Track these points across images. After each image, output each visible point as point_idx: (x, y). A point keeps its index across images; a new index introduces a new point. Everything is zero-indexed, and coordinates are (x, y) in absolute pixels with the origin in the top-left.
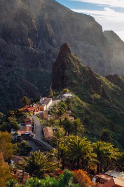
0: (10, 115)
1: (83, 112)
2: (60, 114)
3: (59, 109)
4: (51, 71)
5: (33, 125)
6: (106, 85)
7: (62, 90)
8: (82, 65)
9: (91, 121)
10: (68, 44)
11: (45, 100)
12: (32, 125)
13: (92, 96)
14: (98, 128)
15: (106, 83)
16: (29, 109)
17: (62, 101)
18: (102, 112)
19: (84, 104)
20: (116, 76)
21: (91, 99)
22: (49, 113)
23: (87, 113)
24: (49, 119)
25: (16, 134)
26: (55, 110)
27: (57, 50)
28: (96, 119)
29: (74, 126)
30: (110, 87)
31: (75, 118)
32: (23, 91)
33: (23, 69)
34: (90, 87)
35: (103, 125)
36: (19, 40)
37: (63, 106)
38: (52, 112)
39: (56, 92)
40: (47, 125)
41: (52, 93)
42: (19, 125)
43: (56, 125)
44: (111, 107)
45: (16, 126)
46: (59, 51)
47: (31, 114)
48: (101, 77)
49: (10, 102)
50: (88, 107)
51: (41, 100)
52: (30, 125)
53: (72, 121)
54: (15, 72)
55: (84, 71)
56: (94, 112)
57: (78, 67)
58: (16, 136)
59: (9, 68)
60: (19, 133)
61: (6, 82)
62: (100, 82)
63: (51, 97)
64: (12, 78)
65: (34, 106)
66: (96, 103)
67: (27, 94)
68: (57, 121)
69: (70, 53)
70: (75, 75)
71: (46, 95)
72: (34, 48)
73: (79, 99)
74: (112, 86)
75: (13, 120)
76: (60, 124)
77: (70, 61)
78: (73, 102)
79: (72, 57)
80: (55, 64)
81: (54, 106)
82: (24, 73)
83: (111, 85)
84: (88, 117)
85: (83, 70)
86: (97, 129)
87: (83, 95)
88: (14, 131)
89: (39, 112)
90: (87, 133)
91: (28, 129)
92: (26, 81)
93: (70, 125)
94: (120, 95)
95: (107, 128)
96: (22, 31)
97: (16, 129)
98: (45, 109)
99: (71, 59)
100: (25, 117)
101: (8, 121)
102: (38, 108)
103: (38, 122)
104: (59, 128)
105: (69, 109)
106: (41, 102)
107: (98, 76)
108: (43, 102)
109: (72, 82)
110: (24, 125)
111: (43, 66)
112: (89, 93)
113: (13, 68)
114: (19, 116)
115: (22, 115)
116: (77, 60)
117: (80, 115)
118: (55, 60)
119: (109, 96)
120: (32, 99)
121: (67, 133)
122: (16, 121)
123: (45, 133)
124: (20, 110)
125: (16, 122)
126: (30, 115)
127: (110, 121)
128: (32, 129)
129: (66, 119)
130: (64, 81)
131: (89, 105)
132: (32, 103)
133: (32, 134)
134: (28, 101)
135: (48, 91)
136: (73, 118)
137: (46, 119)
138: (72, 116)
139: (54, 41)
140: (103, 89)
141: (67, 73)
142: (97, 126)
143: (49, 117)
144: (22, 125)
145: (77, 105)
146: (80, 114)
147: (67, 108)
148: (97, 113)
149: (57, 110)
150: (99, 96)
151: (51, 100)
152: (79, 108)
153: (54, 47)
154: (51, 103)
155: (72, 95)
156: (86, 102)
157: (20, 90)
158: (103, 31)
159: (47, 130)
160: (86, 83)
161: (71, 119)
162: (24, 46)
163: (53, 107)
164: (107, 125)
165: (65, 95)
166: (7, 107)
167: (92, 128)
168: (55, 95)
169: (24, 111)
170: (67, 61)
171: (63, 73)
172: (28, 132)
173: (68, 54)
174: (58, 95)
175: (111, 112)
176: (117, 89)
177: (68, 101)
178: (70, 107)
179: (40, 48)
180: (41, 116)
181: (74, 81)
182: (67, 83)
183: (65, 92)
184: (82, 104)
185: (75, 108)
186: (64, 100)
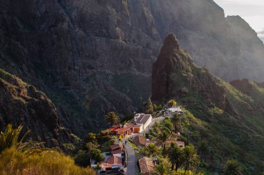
0: (90, 140)
1: (197, 134)
2: (164, 138)
3: (162, 130)
4: (150, 74)
5: (124, 155)
6: (232, 95)
7: (166, 103)
8: (195, 65)
9: (210, 148)
10: (175, 36)
11: (142, 117)
12: (122, 155)
13: (211, 111)
14: (220, 159)
15: (232, 92)
16: (117, 130)
17: (167, 118)
18: (226, 134)
19: (200, 123)
20: (246, 81)
21: (210, 116)
22: (147, 137)
23: (204, 135)
24: (147, 144)
25: (99, 168)
26: (156, 132)
27: (159, 45)
28: (218, 144)
29: (184, 155)
30: (237, 98)
31: (186, 144)
32: (109, 104)
33: (108, 71)
34: (207, 98)
35: (228, 153)
36: (104, 30)
37: (167, 125)
38: (152, 134)
39: (157, 105)
40: (145, 155)
41: (151, 106)
42: (103, 155)
43: (158, 154)
44: (238, 127)
45: (99, 156)
46: (162, 45)
47: (120, 137)
48: (224, 82)
49: (90, 120)
50: (206, 127)
51: (135, 117)
52: (119, 155)
53: (182, 149)
54: (98, 76)
55: (199, 75)
56: (214, 134)
57: (190, 68)
58: (99, 171)
59: (88, 70)
60: (103, 166)
61: (84, 90)
62: (222, 90)
63: (150, 113)
64: (93, 85)
65: (125, 126)
66: (216, 121)
67: (114, 108)
68: (160, 148)
69: (178, 48)
70: (185, 80)
71: (143, 109)
72: (125, 41)
73: (192, 116)
74: (240, 96)
75: (93, 147)
76: (164, 153)
77: (178, 59)
78: (183, 120)
79: (181, 54)
80: (156, 65)
81: (155, 126)
82: (110, 77)
83: (238, 95)
84: (205, 141)
85: (197, 72)
86: (219, 161)
87: (197, 109)
88: (96, 163)
89: (133, 135)
90: (204, 166)
91: (116, 160)
92: (113, 89)
93: (180, 154)
94: (252, 108)
95: (234, 158)
96: (108, 18)
97: (99, 160)
98: (141, 130)
99: (179, 57)
100: (112, 143)
101: (86, 149)
102: (132, 129)
103: (131, 149)
104: (163, 159)
105: (176, 130)
106: (135, 120)
107: (218, 81)
108: (139, 119)
109: (180, 91)
110: (111, 154)
111: (139, 68)
112: (206, 106)
113: (94, 70)
114: (103, 141)
115: (107, 139)
116: (189, 58)
117: (194, 140)
118: (156, 59)
119: (236, 111)
120: (123, 116)
121: (175, 167)
122: (99, 148)
123: (141, 166)
124: (104, 132)
125: (99, 150)
126: (119, 140)
127: (238, 147)
128: (123, 161)
129: (172, 145)
130: (169, 89)
131: (206, 124)
132: (122, 121)
133: (122, 168)
134: (116, 118)
135: (146, 104)
136: (183, 144)
137: (144, 146)
138: (182, 140)
139: (155, 31)
140: (227, 101)
141: (174, 76)
142: (219, 156)
143: (148, 142)
144: (107, 155)
145: (189, 124)
146: (193, 137)
147: (174, 129)
148: (218, 137)
149: (160, 132)
150: (221, 110)
151: (151, 117)
152: (192, 128)
153: (155, 39)
154: (150, 121)
155: (181, 110)
156: (202, 120)
157: (104, 102)
158: (226, 16)
159: (144, 162)
160: (202, 91)
161: (180, 146)
162: (111, 38)
163: (153, 127)
164: (233, 154)
165: (170, 109)
166: (85, 127)
167: (212, 159)
168: (157, 110)
169: (110, 134)
170: (174, 60)
171: (168, 78)
172: (116, 165)
173: (176, 50)
174: (160, 109)
175: (239, 135)
176: (247, 101)
177: (175, 118)
178: (178, 127)
179: (134, 41)
180: (135, 141)
181: (185, 89)
182: (174, 92)
183: (171, 105)
184: (196, 123)
185: (186, 129)
186: (169, 117)
